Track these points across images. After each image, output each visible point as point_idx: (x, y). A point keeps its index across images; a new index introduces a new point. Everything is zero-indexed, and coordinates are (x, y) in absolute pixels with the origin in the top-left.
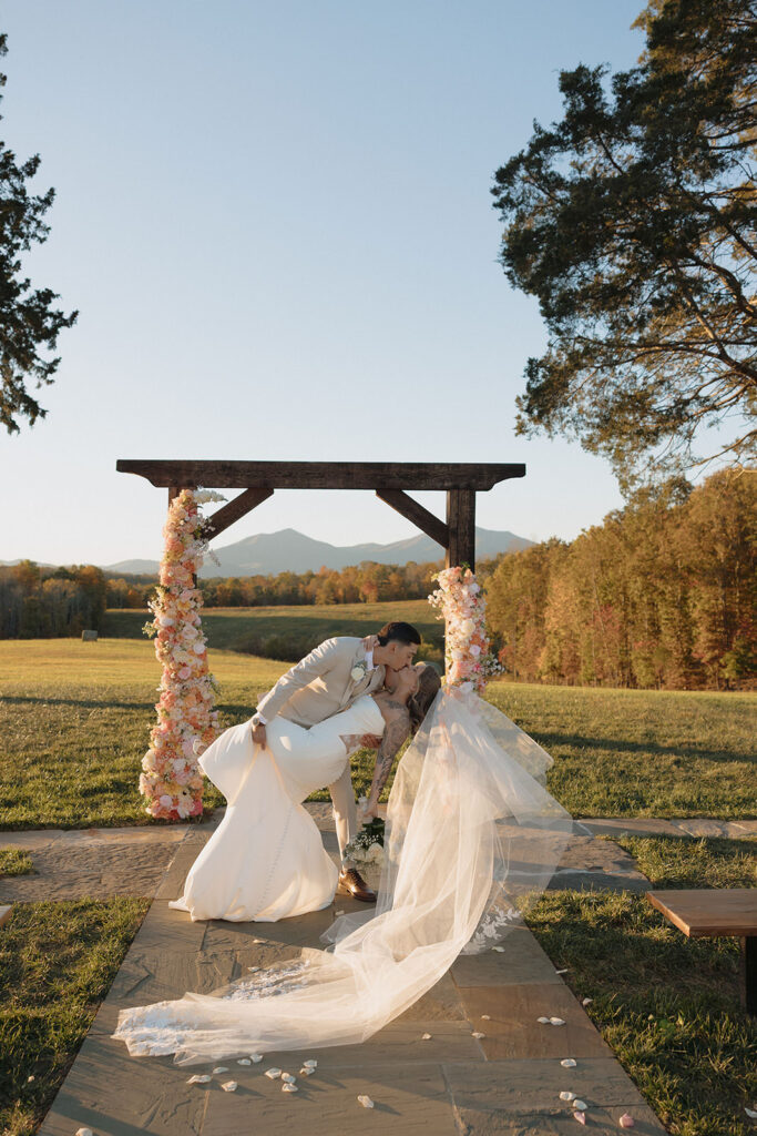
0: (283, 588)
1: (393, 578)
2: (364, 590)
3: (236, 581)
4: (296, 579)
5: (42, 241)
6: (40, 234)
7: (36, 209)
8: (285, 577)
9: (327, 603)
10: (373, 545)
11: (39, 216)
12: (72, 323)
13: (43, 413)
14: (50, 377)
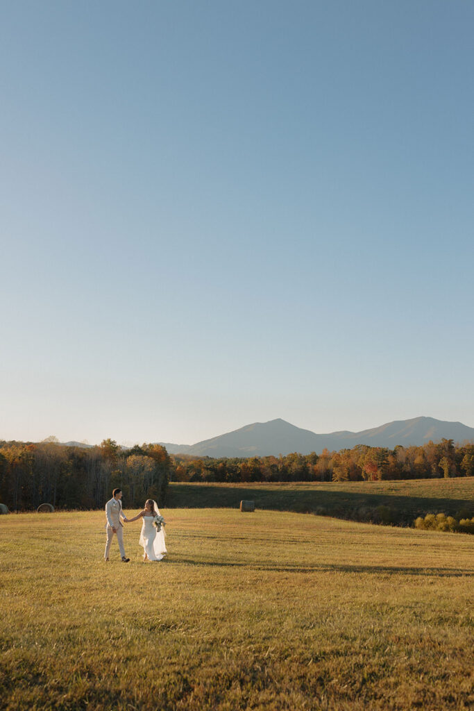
0: (296, 466)
1: (390, 459)
2: (366, 469)
3: (256, 460)
4: (302, 460)
8: (293, 458)
9: (342, 480)
10: (346, 432)
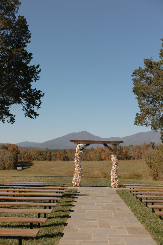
5: (38, 80)
6: (38, 78)
7: (37, 73)
11: (38, 75)
12: (43, 96)
13: (38, 115)
14: (39, 107)
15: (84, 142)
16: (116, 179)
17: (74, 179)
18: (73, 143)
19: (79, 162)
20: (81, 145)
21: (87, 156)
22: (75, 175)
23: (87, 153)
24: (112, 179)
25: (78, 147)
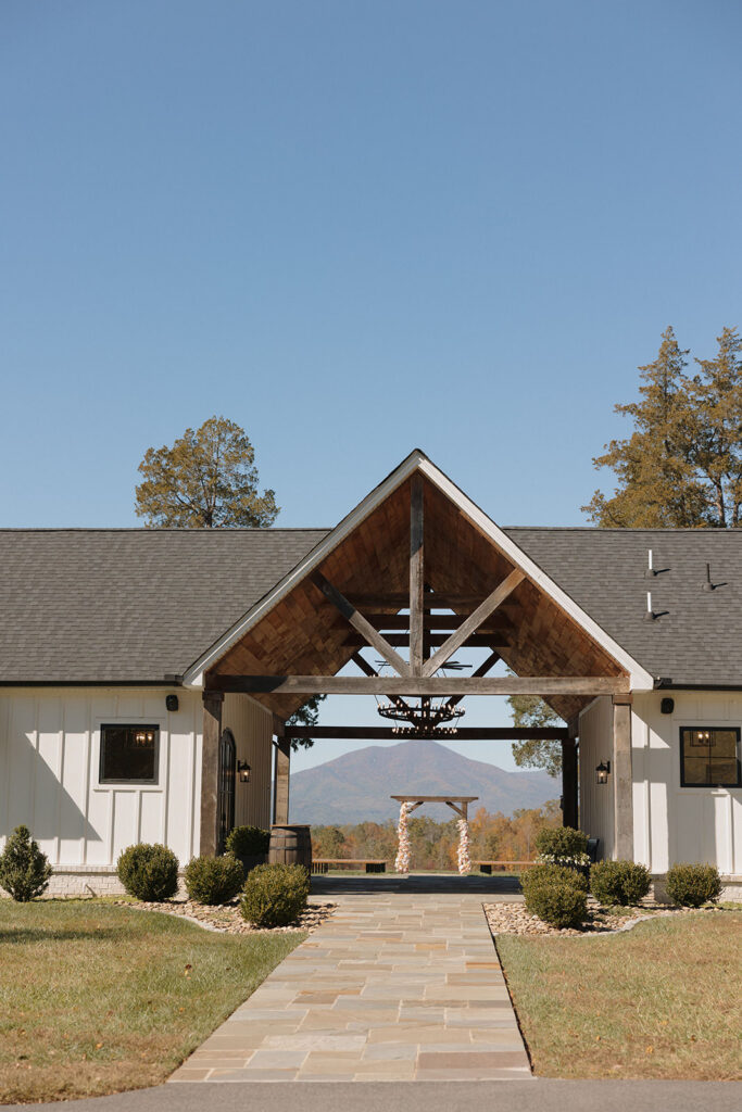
15: (413, 798)
16: (467, 860)
17: (397, 860)
18: (395, 800)
19: (405, 833)
20: (409, 804)
21: (434, 853)
22: (400, 854)
23: (434, 840)
24: (460, 860)
25: (403, 807)
